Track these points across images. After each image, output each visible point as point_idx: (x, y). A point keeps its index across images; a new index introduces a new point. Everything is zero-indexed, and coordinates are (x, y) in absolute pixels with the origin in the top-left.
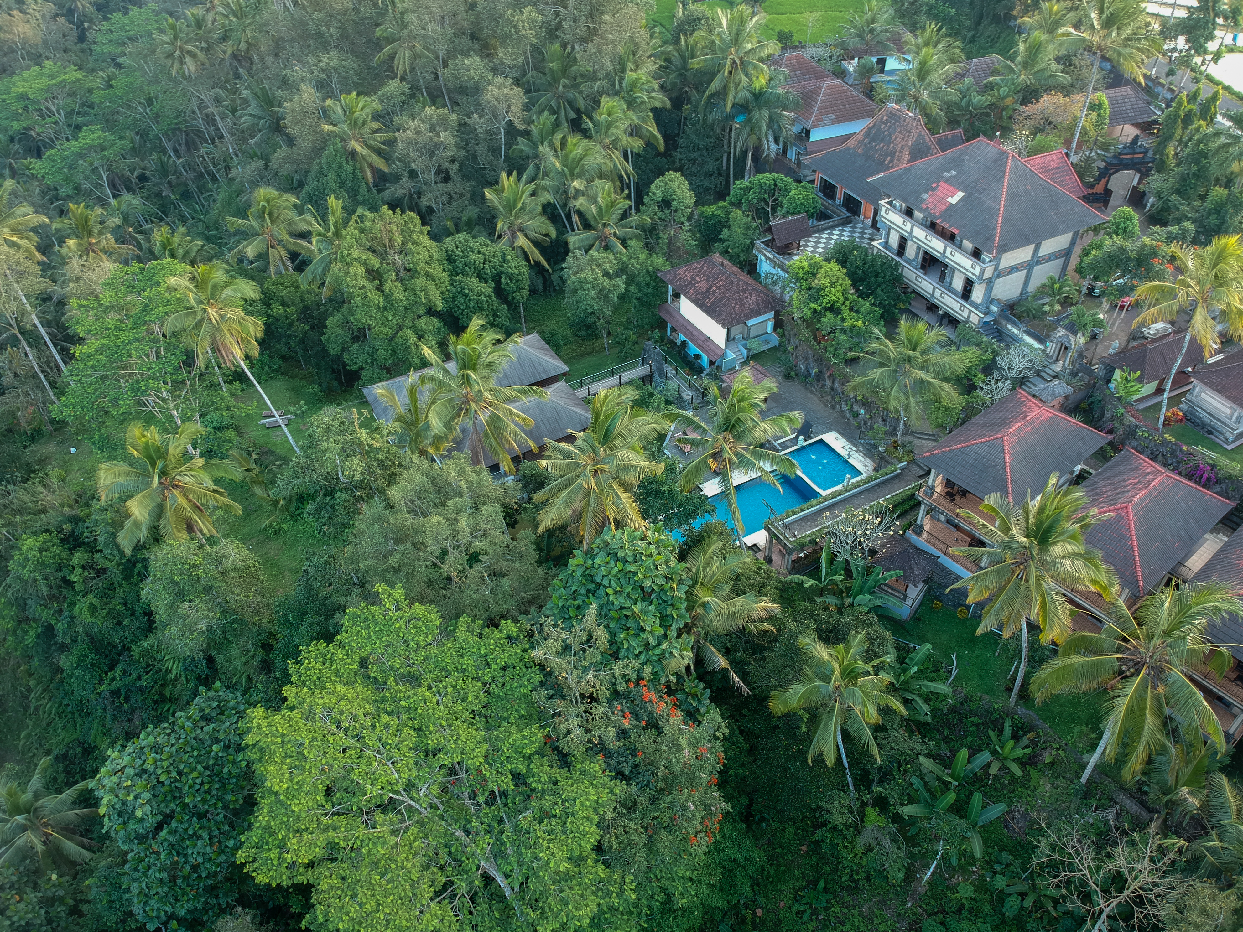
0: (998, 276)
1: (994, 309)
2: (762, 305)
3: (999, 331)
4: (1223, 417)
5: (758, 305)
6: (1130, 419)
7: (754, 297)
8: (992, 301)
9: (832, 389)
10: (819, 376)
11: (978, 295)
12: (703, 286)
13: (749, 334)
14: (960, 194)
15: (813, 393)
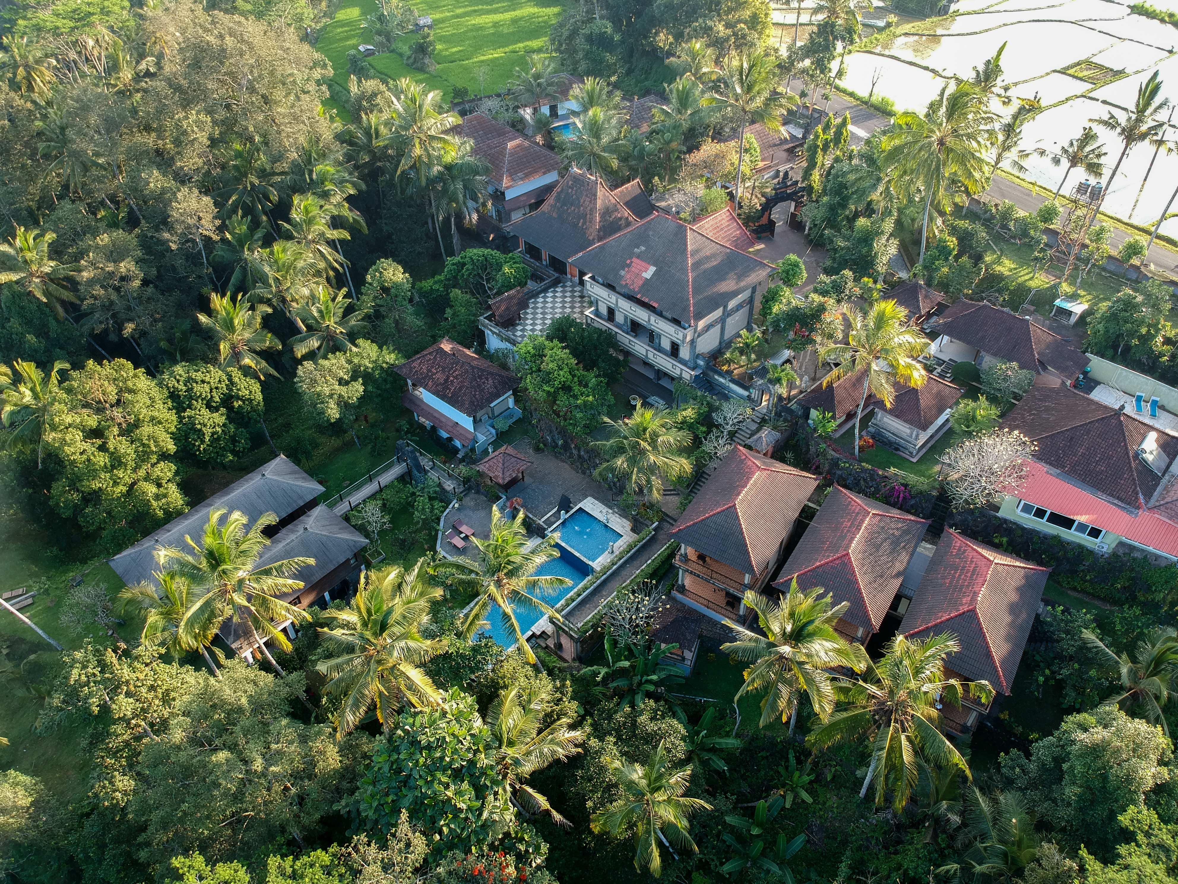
0: (699, 336)
1: (701, 363)
2: (499, 387)
3: (709, 382)
4: (904, 436)
5: (496, 387)
6: (832, 454)
7: (490, 381)
8: (698, 356)
9: (579, 456)
10: (566, 447)
11: (685, 353)
12: (440, 377)
13: (493, 413)
14: (652, 269)
15: (563, 461)
